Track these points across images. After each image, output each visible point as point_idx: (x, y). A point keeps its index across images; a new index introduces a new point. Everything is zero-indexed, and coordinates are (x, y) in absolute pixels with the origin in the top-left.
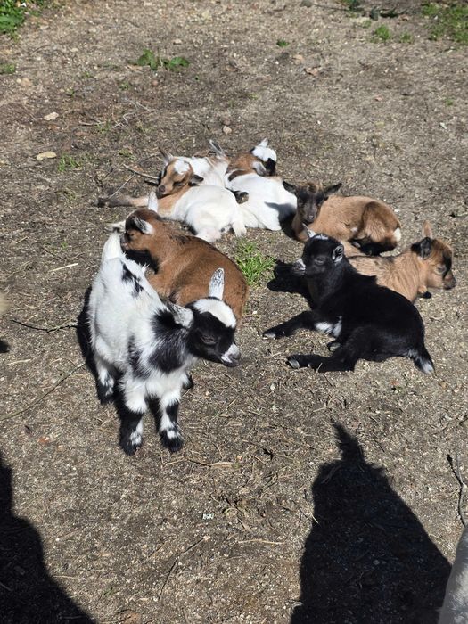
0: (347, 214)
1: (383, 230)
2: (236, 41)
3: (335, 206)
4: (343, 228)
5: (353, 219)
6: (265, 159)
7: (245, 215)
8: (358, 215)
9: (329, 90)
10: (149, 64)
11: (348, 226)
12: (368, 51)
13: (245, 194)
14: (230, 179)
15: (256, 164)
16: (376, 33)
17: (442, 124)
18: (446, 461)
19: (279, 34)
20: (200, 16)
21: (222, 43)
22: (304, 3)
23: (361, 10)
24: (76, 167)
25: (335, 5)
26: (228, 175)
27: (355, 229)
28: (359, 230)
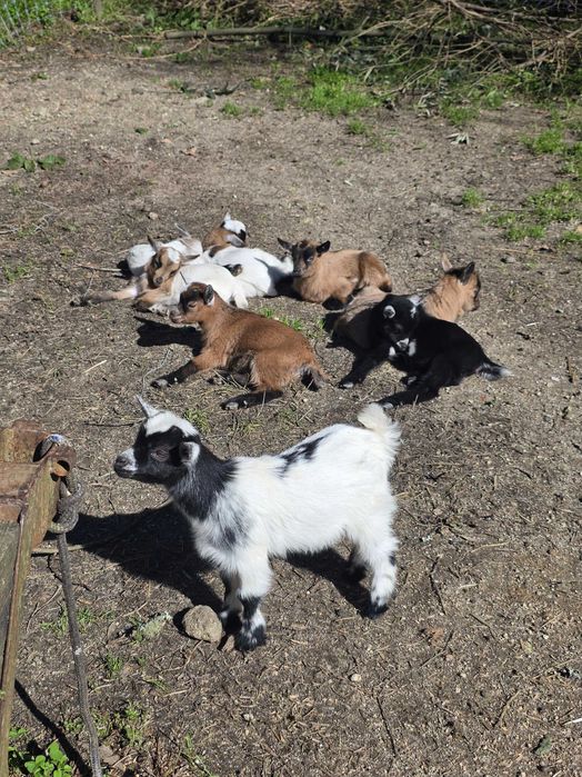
0: (345, 267)
1: (379, 276)
2: (94, 134)
3: (332, 261)
4: (344, 281)
5: (351, 270)
6: (238, 232)
8: (355, 266)
9: (221, 167)
10: (24, 167)
11: (349, 278)
13: (238, 266)
14: (211, 255)
15: (230, 238)
16: (224, 110)
17: (347, 182)
18: (575, 449)
19: (133, 122)
20: (38, 115)
21: (80, 137)
22: (134, 91)
23: (194, 91)
24: (25, 274)
25: (165, 90)
26: (207, 252)
27: (356, 280)
28: (360, 281)
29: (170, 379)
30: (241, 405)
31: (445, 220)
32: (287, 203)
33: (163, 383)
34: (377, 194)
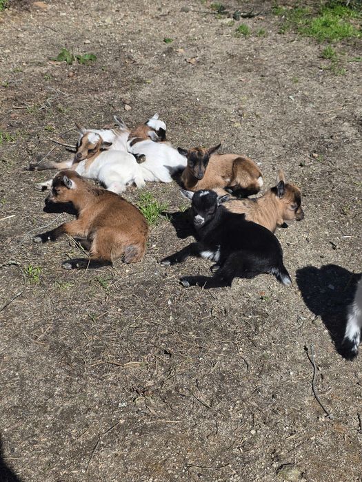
0: (223, 168)
1: (249, 178)
2: (132, 40)
4: (219, 179)
5: (226, 172)
6: (157, 129)
7: (143, 172)
9: (205, 75)
10: (66, 60)
11: (223, 177)
12: (233, 44)
13: (143, 156)
14: (131, 145)
15: (150, 133)
16: (238, 30)
17: (291, 97)
18: (303, 351)
19: (165, 33)
20: (104, 22)
21: (121, 41)
22: (183, 10)
23: (226, 13)
24: (12, 141)
25: (207, 10)
26: (130, 142)
27: (228, 180)
28: (232, 180)
29: (44, 238)
30: (74, 267)
31: (346, 138)
32: (232, 109)
33: (39, 239)
34: (307, 110)
